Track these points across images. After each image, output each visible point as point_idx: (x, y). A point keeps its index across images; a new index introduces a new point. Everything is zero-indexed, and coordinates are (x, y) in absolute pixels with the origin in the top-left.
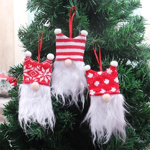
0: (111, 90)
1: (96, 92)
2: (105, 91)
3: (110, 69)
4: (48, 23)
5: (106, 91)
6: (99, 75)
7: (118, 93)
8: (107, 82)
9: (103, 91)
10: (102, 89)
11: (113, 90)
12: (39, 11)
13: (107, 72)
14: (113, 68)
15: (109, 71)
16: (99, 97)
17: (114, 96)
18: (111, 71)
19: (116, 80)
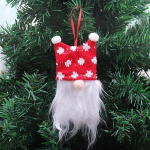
0: (86, 75)
1: (65, 76)
2: (77, 75)
3: (87, 44)
4: (35, 21)
5: (79, 75)
6: (72, 51)
7: (94, 79)
8: (81, 62)
9: (75, 75)
10: (74, 73)
11: (89, 74)
12: (23, 5)
13: (84, 47)
14: (92, 43)
15: (86, 47)
16: (69, 83)
17: (89, 83)
18: (89, 47)
19: (94, 60)
